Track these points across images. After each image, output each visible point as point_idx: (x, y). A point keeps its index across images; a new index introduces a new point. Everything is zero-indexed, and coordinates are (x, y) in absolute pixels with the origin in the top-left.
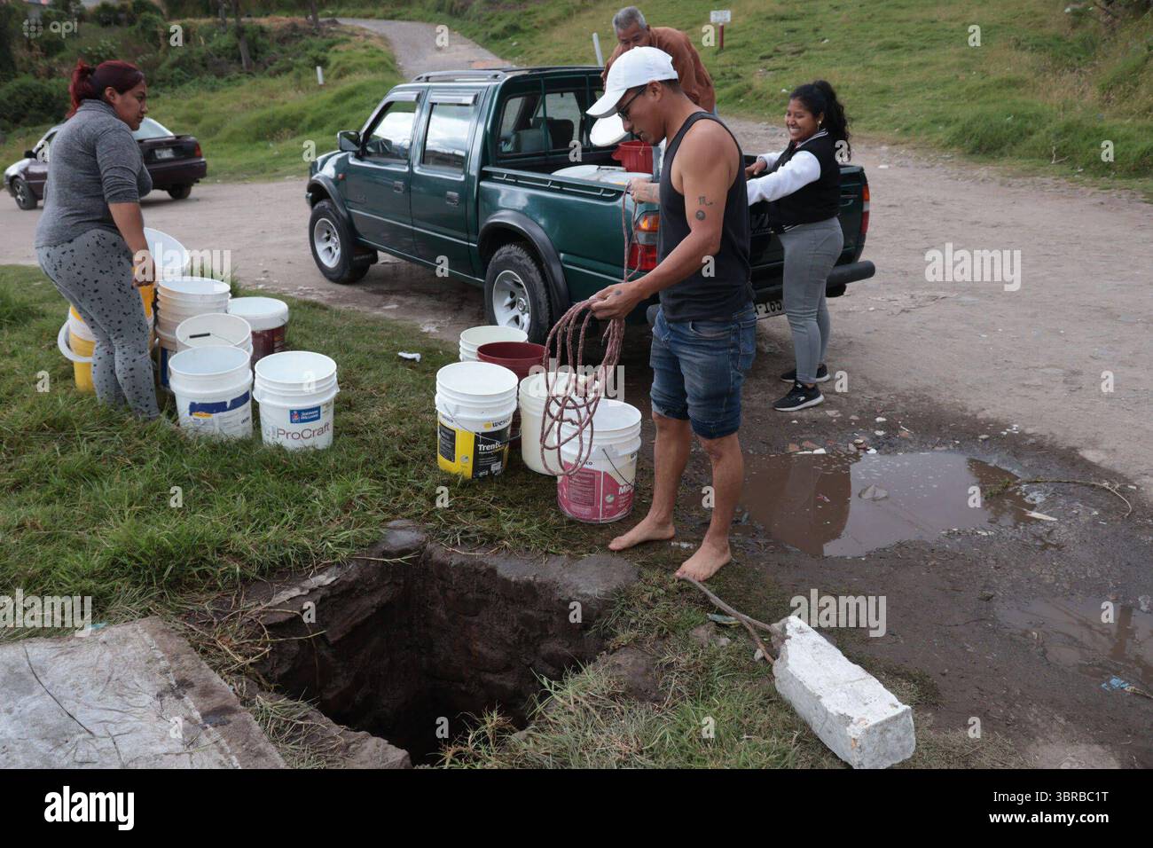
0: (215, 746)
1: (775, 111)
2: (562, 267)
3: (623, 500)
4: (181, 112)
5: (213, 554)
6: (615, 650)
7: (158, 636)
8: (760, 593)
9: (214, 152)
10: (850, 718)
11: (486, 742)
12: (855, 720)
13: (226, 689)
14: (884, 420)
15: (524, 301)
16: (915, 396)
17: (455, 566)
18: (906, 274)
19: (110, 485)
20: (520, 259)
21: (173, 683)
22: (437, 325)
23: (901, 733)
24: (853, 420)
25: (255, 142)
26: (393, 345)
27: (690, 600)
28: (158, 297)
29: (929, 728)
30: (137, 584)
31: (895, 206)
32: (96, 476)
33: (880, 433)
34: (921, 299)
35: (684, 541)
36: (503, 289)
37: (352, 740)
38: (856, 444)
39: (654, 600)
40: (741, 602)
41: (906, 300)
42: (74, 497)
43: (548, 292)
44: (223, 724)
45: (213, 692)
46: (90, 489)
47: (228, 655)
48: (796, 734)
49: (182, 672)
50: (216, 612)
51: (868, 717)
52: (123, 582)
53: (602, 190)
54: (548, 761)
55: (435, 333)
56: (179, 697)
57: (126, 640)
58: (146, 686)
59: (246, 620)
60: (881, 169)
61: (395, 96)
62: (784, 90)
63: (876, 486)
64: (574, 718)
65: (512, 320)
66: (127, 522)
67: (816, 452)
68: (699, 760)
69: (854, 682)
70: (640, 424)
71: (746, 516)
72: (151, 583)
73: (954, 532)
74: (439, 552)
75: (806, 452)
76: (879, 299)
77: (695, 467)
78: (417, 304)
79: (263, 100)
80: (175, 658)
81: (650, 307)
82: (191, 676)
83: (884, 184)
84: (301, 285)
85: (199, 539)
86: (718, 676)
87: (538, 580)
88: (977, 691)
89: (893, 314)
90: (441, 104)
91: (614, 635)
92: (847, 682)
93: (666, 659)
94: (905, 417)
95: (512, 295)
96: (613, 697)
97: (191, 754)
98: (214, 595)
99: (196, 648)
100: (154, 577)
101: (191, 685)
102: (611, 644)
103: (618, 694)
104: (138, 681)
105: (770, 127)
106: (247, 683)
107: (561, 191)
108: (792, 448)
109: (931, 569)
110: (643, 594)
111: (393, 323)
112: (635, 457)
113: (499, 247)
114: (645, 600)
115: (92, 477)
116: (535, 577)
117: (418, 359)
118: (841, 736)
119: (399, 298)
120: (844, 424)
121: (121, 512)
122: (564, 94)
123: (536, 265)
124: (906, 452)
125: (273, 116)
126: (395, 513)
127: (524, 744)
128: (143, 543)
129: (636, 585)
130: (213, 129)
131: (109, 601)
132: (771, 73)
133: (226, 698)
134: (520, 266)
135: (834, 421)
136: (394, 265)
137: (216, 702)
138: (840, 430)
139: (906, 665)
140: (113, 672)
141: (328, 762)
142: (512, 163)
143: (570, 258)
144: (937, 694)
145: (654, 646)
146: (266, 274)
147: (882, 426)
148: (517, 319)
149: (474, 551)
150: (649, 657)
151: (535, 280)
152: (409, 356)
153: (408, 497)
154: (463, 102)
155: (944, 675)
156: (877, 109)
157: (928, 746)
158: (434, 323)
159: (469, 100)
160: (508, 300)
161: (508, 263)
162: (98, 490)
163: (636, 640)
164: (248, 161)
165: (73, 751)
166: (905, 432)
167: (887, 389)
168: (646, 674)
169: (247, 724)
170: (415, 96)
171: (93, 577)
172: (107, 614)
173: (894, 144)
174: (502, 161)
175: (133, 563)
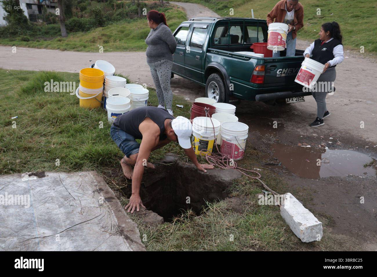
0: (107, 207)
1: (311, 37)
2: (230, 81)
3: (240, 154)
4: (119, 29)
5: (113, 157)
6: (231, 197)
7: (95, 176)
8: (280, 186)
9: (128, 42)
10: (301, 224)
11: (187, 218)
12: (303, 225)
13: (112, 193)
14: (332, 138)
15: (217, 92)
16: (344, 132)
17: (185, 168)
18: (349, 93)
19: (86, 134)
20: (217, 78)
21: (98, 189)
22: (190, 98)
23: (318, 231)
24: (321, 138)
25: (140, 39)
26: (175, 102)
27: (257, 186)
28: (105, 81)
29: (330, 233)
30: (91, 162)
31: (349, 70)
32: (82, 131)
33: (330, 142)
34: (352, 101)
35: (258, 168)
36: (211, 87)
37: (147, 213)
38: (321, 145)
39: (246, 184)
40: (274, 188)
41: (347, 101)
42: (76, 136)
43: (225, 89)
44: (110, 201)
45: (109, 193)
46: (80, 135)
47: (115, 185)
48: (284, 228)
49: (101, 186)
50: (112, 173)
51: (307, 224)
52: (87, 161)
53: (244, 57)
54: (205, 225)
55: (189, 100)
56: (99, 193)
57: (86, 176)
58: (90, 189)
59: (121, 177)
60: (346, 58)
61: (182, 25)
62: (315, 30)
63: (326, 158)
64: (214, 214)
65: (213, 97)
66: (90, 144)
67: (307, 146)
68: (251, 230)
69: (305, 213)
70: (248, 130)
71: (280, 163)
72: (95, 163)
73: (351, 175)
74: (181, 163)
75: (304, 146)
76: (338, 100)
77: (266, 147)
78: (185, 91)
79: (144, 26)
80: (99, 182)
81: (257, 95)
82: (103, 188)
83: (346, 63)
84: (149, 83)
85: (110, 151)
86: (262, 208)
87: (210, 174)
88: (349, 224)
89: (342, 105)
90: (197, 28)
91: (231, 193)
92: (302, 213)
93: (246, 202)
94: (340, 138)
95: (214, 90)
96: (228, 210)
97: (101, 208)
98: (113, 168)
99: (106, 182)
100: (96, 161)
101: (103, 190)
102: (230, 195)
103: (229, 209)
104: (88, 187)
105: (309, 42)
106: (119, 193)
107: (232, 57)
108: (300, 144)
109: (340, 186)
110: (242, 182)
111: (176, 96)
112: (246, 141)
113: (211, 74)
114: (243, 184)
115: (81, 131)
116: (209, 173)
117: (182, 108)
118: (298, 229)
119: (180, 89)
120: (318, 138)
121: (89, 142)
122: (236, 26)
123: (222, 80)
124: (338, 149)
125: (147, 31)
126: (169, 151)
127: (198, 220)
128: (94, 151)
129: (240, 179)
130: (128, 35)
131: (83, 166)
132: (311, 24)
133: (112, 195)
134: (217, 80)
135: (315, 137)
136: (179, 79)
137: (109, 195)
138: (316, 140)
139: (326, 213)
140: (82, 184)
141: (139, 217)
142: (218, 47)
143: (233, 79)
144: (335, 223)
145: (243, 198)
146: (139, 79)
147: (331, 140)
148: (215, 97)
149: (192, 164)
150: (241, 200)
151: (222, 85)
152: (180, 106)
153: (174, 146)
154: (203, 27)
155: (338, 218)
156: (347, 38)
157: (329, 238)
158: (189, 97)
159: (205, 27)
160: (213, 91)
161: (213, 79)
162: (83, 135)
163: (238, 195)
164: (137, 45)
165: (69, 202)
166: (339, 143)
167: (335, 129)
168: (240, 205)
169: (117, 202)
170: (189, 25)
171: (79, 159)
172: (82, 170)
173: (352, 50)
174: (214, 47)
175: (90, 156)
